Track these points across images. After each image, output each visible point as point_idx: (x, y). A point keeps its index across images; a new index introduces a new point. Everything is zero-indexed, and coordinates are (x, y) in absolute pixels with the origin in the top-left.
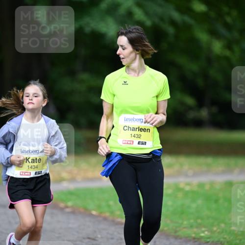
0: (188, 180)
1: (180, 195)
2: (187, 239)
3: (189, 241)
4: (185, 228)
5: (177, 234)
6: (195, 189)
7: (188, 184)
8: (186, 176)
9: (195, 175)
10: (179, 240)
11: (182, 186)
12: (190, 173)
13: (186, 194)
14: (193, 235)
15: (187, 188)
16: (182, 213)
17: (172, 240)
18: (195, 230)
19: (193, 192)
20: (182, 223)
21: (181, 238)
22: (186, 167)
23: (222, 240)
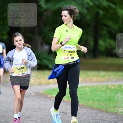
0: (113, 84)
1: (109, 91)
2: (113, 113)
3: (113, 114)
4: (111, 108)
5: (107, 111)
6: (116, 88)
7: (113, 86)
8: (112, 81)
9: (116, 81)
10: (109, 114)
11: (110, 86)
12: (114, 80)
13: (112, 90)
14: (116, 111)
15: (112, 88)
16: (110, 100)
17: (105, 114)
18: (116, 108)
19: (115, 89)
20: (110, 105)
21: (109, 113)
22: (112, 77)
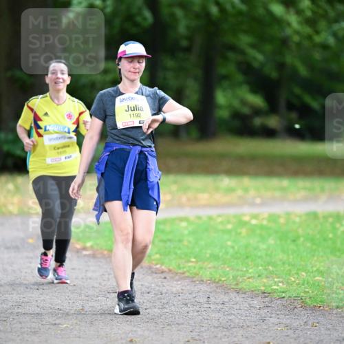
0: (255, 211)
1: (244, 231)
2: (254, 294)
3: (257, 296)
4: (249, 278)
5: (240, 287)
6: (265, 222)
7: (255, 217)
8: (253, 204)
9: (263, 204)
10: (243, 296)
11: (246, 218)
12: (258, 201)
13: (252, 230)
14: (263, 288)
15: (254, 222)
16: (247, 257)
17: (233, 295)
18: (265, 280)
19: (262, 227)
20: (247, 271)
21: (245, 293)
22: (252, 193)
23: (302, 294)
